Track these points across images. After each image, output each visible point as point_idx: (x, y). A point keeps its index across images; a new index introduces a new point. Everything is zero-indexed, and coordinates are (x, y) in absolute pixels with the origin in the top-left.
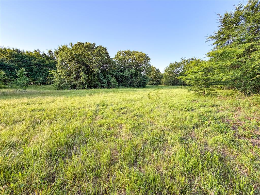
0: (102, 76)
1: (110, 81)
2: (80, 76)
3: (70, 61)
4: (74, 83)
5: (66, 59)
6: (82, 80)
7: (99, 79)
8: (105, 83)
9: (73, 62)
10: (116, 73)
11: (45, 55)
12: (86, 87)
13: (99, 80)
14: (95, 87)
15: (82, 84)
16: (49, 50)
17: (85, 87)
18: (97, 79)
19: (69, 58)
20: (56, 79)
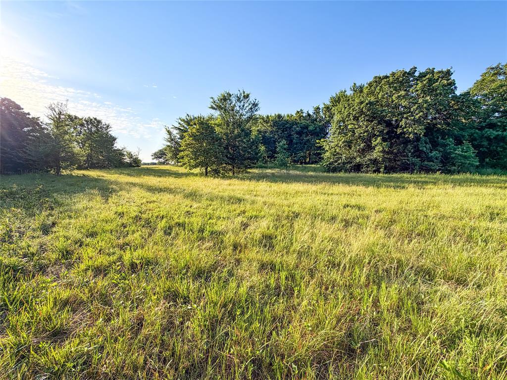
0: (426, 143)
1: (450, 153)
2: (373, 145)
3: (356, 118)
4: (358, 159)
5: (348, 116)
6: (376, 154)
7: (418, 150)
8: (435, 161)
9: (361, 119)
10: (473, 131)
11: (309, 115)
12: (381, 170)
13: (418, 153)
14: (405, 168)
15: (375, 162)
16: (315, 107)
17: (380, 168)
18: (412, 151)
19: (354, 113)
20: (328, 154)
